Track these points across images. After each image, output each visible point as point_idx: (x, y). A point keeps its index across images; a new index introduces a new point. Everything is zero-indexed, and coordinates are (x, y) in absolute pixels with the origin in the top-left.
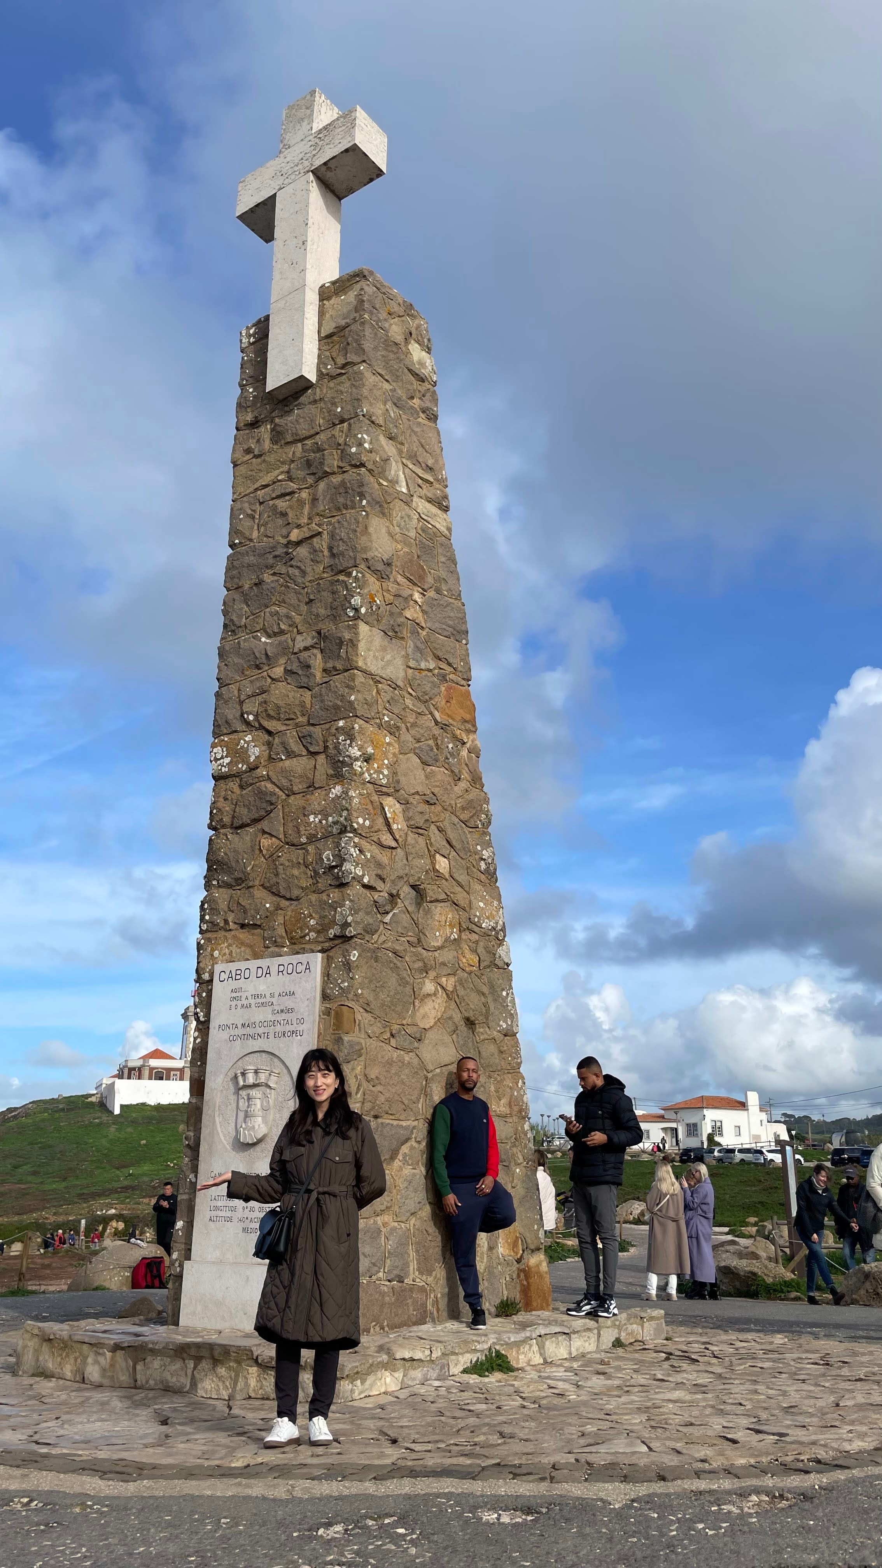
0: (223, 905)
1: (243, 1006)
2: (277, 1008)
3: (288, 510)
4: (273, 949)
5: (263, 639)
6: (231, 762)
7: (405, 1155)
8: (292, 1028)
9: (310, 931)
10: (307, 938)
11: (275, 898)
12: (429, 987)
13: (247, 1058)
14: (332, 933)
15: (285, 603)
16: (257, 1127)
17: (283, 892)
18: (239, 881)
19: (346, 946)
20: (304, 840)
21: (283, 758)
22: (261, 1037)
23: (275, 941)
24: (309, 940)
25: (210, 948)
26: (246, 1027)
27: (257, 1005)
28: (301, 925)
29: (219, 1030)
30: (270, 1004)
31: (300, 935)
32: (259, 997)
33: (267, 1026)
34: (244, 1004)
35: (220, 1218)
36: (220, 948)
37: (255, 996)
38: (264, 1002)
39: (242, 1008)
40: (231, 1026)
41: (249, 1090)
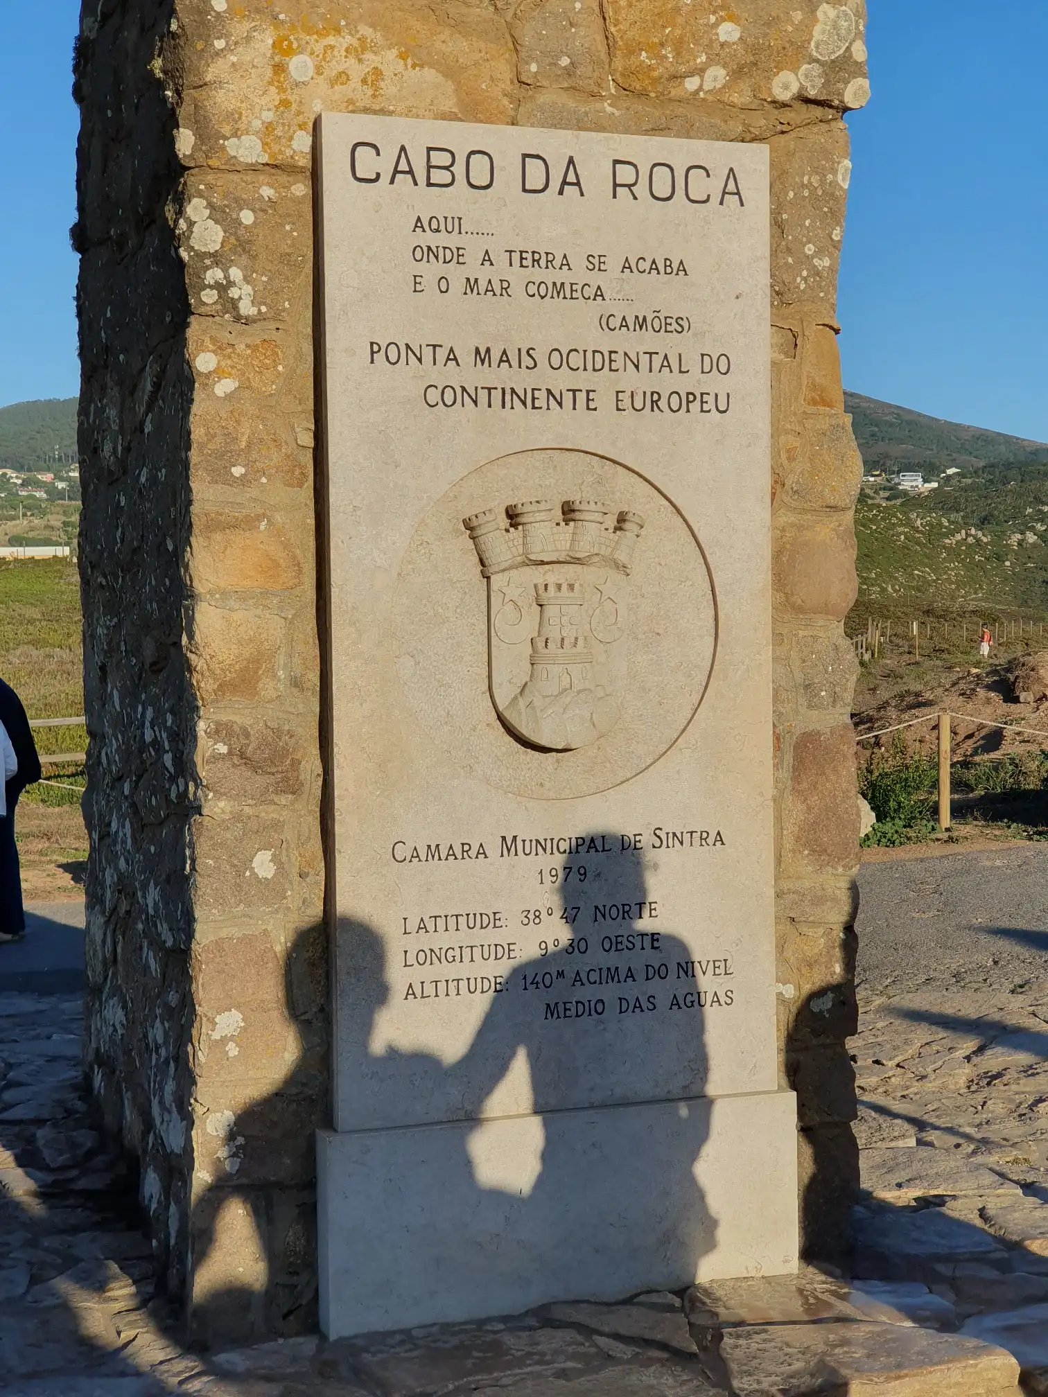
1: (471, 285)
2: (617, 308)
8: (684, 384)
9: (711, 61)
10: (692, 84)
22: (560, 404)
23: (569, 72)
24: (697, 92)
25: (270, 41)
26: (495, 362)
27: (532, 289)
28: (678, 32)
29: (372, 362)
30: (589, 292)
31: (672, 69)
32: (543, 262)
33: (582, 367)
34: (476, 280)
35: (452, 985)
36: (318, 48)
37: (522, 258)
38: (563, 284)
39: (469, 291)
40: (427, 354)
41: (538, 576)
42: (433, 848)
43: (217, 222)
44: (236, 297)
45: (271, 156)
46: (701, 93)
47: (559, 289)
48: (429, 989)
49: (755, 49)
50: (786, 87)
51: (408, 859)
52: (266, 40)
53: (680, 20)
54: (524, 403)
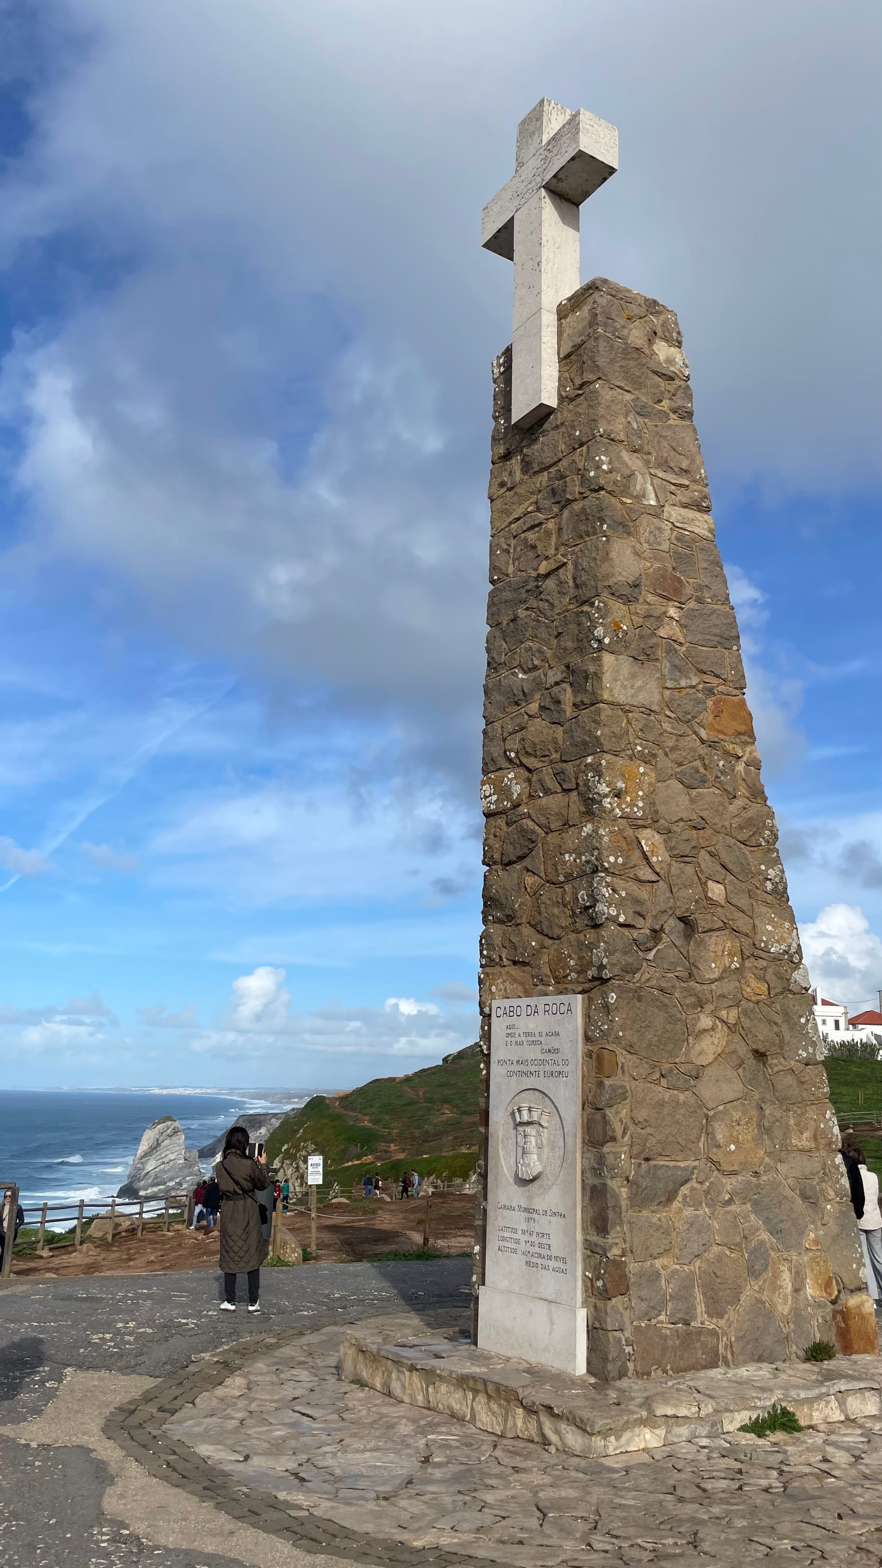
0: (497, 941)
1: (516, 1042)
2: (546, 1048)
3: (537, 543)
4: (541, 987)
5: (520, 676)
6: (498, 799)
7: (685, 1196)
8: (558, 1069)
9: (571, 971)
10: (569, 978)
11: (540, 936)
12: (705, 1022)
13: (523, 1095)
14: (590, 974)
15: (537, 637)
16: (532, 1165)
17: (546, 931)
18: (510, 918)
19: (604, 988)
20: (561, 878)
21: (541, 795)
22: (532, 1075)
26: (520, 1064)
27: (528, 1043)
29: (498, 1065)
30: (539, 1043)
32: (530, 1035)
33: (537, 1064)
35: (507, 1249)
36: (496, 983)
37: (526, 1035)
38: (534, 1041)
39: (516, 1044)
40: (508, 1062)
41: (525, 1127)
42: (505, 1206)
48: (503, 1249)
51: (500, 1208)
54: (525, 1075)
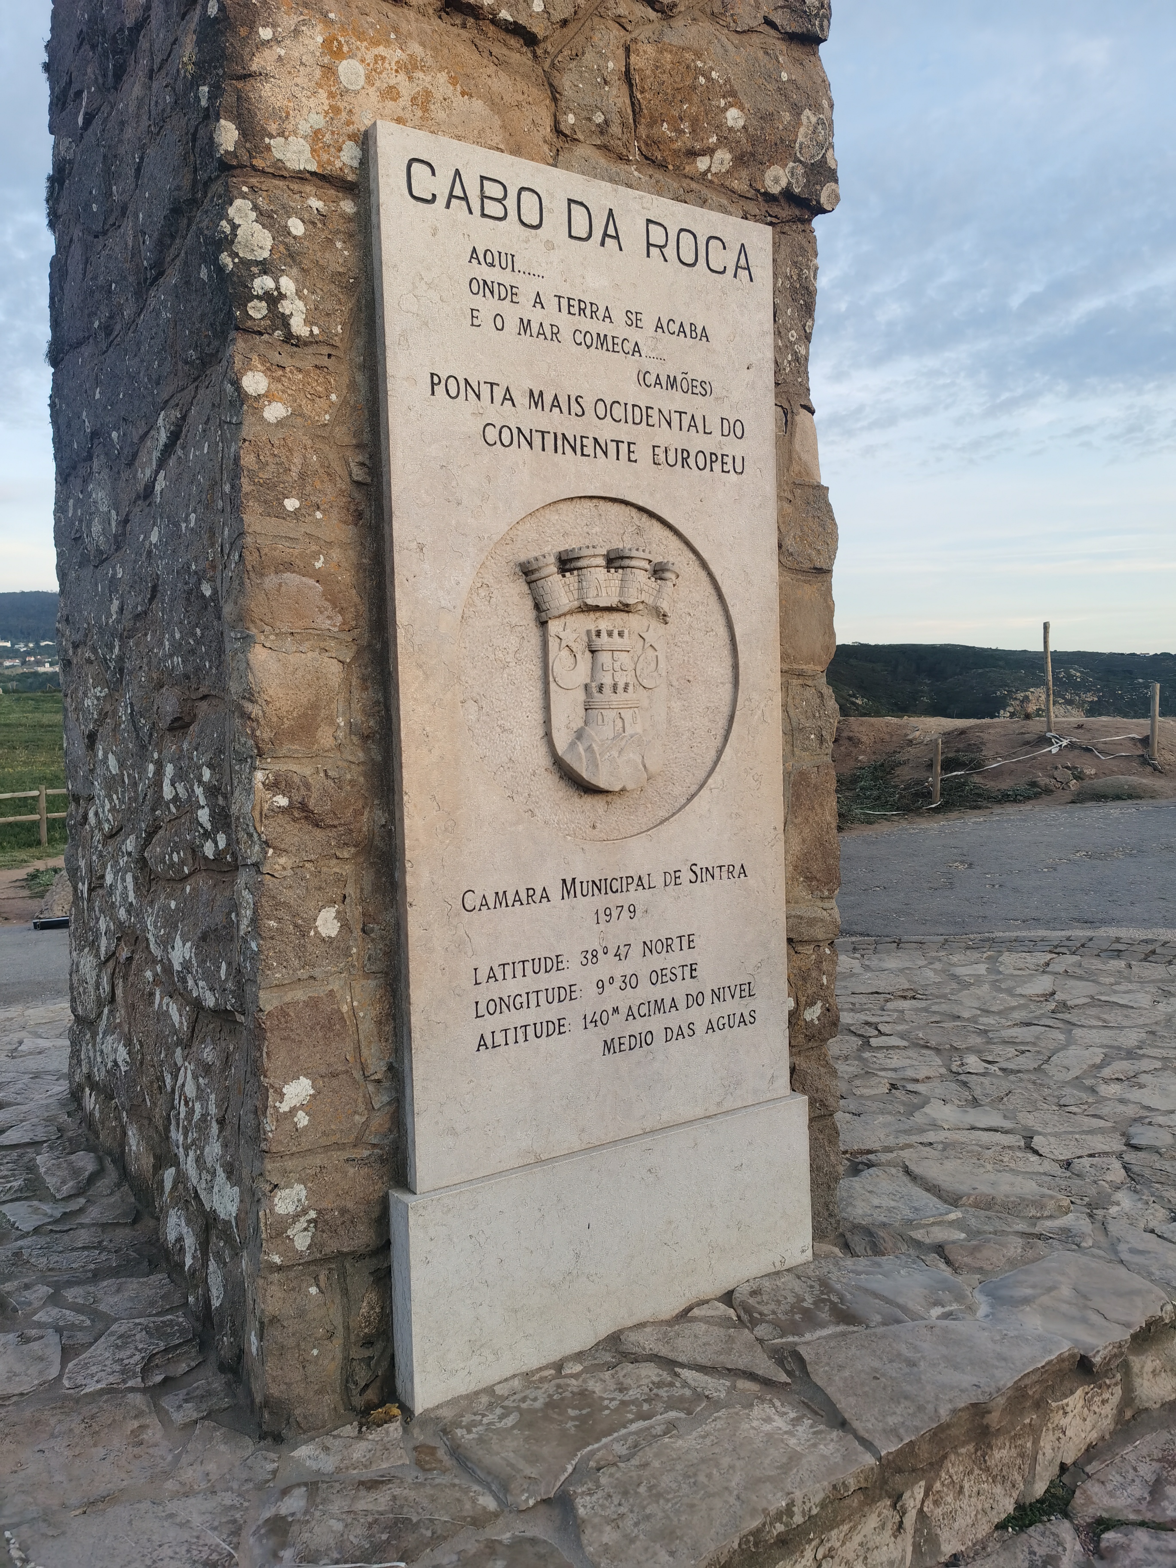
1: (525, 326)
2: (652, 366)
8: (708, 443)
10: (702, 164)
22: (605, 453)
23: (603, 129)
24: (705, 173)
25: (320, 39)
26: (547, 407)
27: (579, 338)
28: (694, 109)
29: (433, 393)
30: (628, 347)
31: (689, 144)
32: (588, 312)
33: (623, 420)
34: (529, 321)
35: (520, 1032)
36: (369, 57)
37: (569, 305)
38: (606, 336)
39: (522, 331)
40: (485, 390)
41: (589, 622)
42: (500, 895)
43: (264, 226)
44: (287, 312)
45: (320, 164)
46: (709, 176)
47: (602, 340)
48: (500, 1038)
49: (754, 140)
50: (776, 180)
51: (477, 908)
52: (315, 37)
53: (696, 99)
54: (574, 449)
